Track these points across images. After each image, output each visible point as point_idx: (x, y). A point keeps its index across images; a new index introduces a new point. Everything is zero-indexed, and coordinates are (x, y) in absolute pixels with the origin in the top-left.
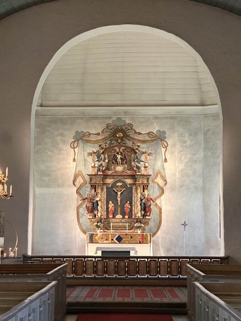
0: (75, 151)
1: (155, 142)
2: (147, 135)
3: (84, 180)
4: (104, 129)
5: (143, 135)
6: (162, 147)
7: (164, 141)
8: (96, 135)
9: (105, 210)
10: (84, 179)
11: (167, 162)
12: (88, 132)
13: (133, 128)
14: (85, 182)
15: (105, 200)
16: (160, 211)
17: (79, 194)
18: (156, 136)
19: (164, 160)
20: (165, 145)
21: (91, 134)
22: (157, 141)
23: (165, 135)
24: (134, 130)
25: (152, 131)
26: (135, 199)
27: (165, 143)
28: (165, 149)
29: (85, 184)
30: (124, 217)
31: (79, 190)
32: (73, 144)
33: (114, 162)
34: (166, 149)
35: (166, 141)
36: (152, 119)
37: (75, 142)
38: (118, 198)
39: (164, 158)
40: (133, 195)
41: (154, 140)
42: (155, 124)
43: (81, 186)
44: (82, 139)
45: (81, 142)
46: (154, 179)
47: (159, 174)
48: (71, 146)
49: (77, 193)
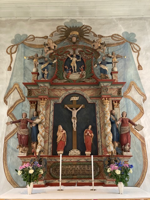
0: (12, 58)
1: (123, 45)
2: (111, 37)
3: (22, 96)
4: (54, 32)
5: (105, 38)
6: (132, 52)
7: (134, 44)
8: (42, 39)
9: (51, 141)
10: (22, 94)
11: (142, 69)
12: (32, 35)
13: (91, 30)
14: (23, 98)
15: (51, 124)
16: (143, 142)
17: (11, 116)
18: (123, 38)
19: (137, 68)
20: (136, 49)
21: (36, 37)
22: (125, 45)
23: (135, 38)
24: (93, 32)
25: (116, 33)
26: (100, 122)
27: (136, 47)
28: (137, 53)
29: (22, 101)
30: (83, 154)
31: (12, 110)
32: (11, 49)
33: (66, 68)
34: (139, 54)
35: (136, 45)
36: (116, 21)
37: (13, 46)
38: (73, 120)
39: (137, 65)
40: (98, 115)
41: (121, 43)
42: (121, 26)
43: (16, 104)
44: (23, 43)
45: (22, 47)
46: (127, 92)
47: (133, 86)
48: (7, 52)
49: (8, 115)
